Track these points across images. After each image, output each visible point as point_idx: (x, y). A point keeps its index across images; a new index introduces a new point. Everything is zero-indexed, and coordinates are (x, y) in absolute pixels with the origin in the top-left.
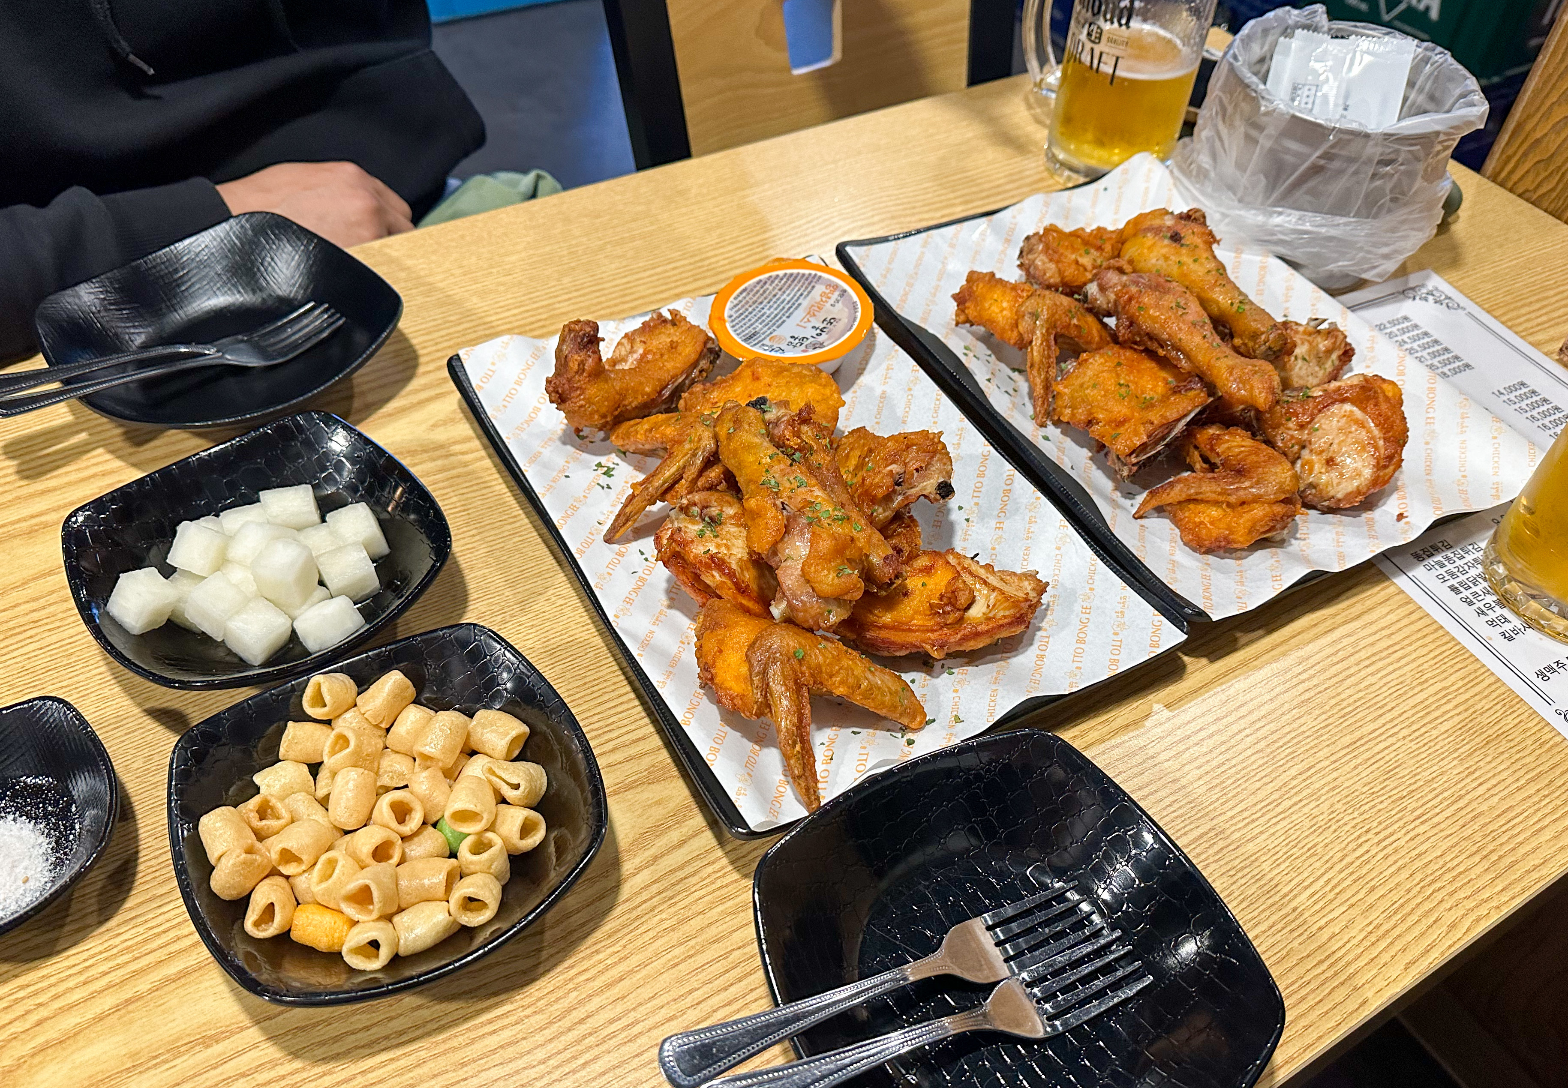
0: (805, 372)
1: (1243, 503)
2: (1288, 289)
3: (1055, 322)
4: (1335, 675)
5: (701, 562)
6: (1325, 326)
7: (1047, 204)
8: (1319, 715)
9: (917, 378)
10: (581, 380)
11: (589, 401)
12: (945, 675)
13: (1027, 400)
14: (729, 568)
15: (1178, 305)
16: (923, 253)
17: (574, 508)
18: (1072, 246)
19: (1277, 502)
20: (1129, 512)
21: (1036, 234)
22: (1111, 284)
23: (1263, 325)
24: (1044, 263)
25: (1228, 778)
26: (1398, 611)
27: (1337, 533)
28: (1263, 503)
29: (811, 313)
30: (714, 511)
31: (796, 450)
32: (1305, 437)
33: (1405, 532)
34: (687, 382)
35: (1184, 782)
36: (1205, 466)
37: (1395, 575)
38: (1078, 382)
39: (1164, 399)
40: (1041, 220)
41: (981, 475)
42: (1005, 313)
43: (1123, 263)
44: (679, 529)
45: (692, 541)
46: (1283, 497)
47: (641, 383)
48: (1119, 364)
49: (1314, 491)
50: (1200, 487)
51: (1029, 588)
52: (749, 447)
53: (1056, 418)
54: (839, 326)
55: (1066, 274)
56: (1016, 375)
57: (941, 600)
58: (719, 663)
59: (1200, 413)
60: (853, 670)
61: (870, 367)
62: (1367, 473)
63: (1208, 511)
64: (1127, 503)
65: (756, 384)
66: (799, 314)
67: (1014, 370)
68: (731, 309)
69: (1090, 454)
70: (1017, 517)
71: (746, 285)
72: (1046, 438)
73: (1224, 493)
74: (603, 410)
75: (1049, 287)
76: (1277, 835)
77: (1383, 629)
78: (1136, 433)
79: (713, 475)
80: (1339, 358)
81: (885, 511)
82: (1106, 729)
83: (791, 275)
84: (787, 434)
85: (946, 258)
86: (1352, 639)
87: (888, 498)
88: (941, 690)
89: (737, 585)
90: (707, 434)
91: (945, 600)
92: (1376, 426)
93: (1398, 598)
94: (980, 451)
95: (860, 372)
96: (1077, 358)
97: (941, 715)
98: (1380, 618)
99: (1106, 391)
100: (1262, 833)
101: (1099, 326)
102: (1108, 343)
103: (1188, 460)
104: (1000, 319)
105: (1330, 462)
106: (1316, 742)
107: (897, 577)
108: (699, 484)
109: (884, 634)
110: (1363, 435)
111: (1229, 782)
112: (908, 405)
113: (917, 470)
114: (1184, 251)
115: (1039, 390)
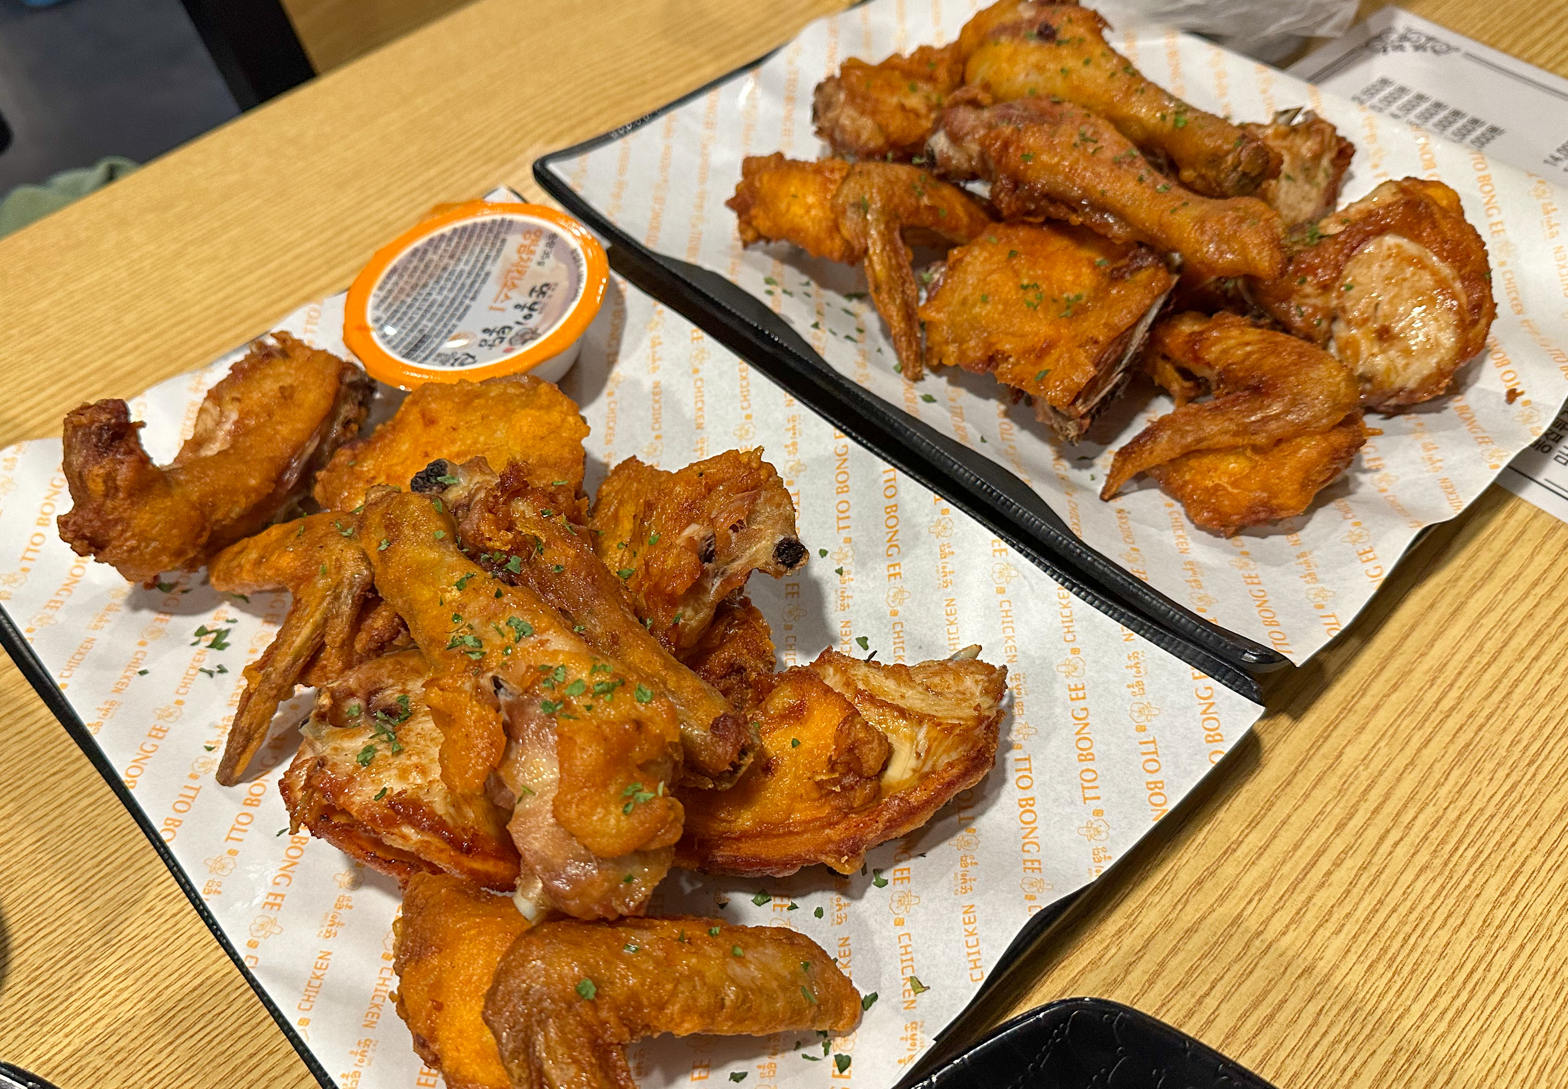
0: (511, 390)
1: (1279, 442)
2: (1221, 75)
3: (896, 208)
4: (1494, 688)
5: (373, 819)
6: (1299, 119)
7: (834, 32)
8: (1495, 771)
9: (702, 351)
10: (117, 506)
11: (143, 537)
12: (873, 890)
13: (882, 342)
14: (431, 814)
15: (1085, 139)
16: (668, 147)
17: (158, 733)
18: (890, 85)
19: (1334, 427)
20: (1093, 491)
21: (830, 79)
22: (967, 128)
23: (1226, 140)
24: (853, 120)
25: (1391, 938)
26: (1547, 547)
27: (1426, 447)
28: (1312, 435)
29: (509, 284)
30: (391, 695)
31: (509, 553)
32: (1334, 303)
33: (1528, 419)
34: (326, 448)
35: (1323, 967)
36: (1187, 384)
37: (1521, 486)
38: (957, 297)
39: (1100, 294)
40: (831, 57)
41: (843, 488)
42: (813, 212)
43: (974, 90)
44: (322, 763)
45: (351, 779)
46: (1341, 417)
47: (237, 475)
48: (1013, 254)
49: (1368, 386)
50: (1200, 428)
51: (977, 690)
52: (421, 572)
53: (935, 362)
54: (557, 295)
55: (892, 128)
56: (854, 305)
57: (832, 770)
58: (443, 1034)
59: (1166, 304)
60: (702, 977)
61: (625, 347)
62: (1448, 339)
63: (1223, 467)
64: (1082, 476)
65: (433, 431)
66: (490, 289)
67: (849, 296)
68: (377, 307)
69: (1003, 407)
70: (919, 551)
71: (394, 262)
72: (929, 399)
73: (1244, 430)
74: (175, 544)
75: (869, 155)
76: (1508, 1029)
77: (1535, 584)
78: (1074, 365)
79: (379, 623)
80: (1333, 162)
81: (697, 612)
82: (1167, 901)
83: (464, 229)
84: (486, 529)
85: (704, 147)
86: (1494, 617)
87: (697, 589)
88: (872, 923)
89: (455, 843)
90: (350, 555)
91: (840, 768)
92: (1444, 259)
93: (1537, 524)
94: (831, 448)
95: (611, 359)
96: (944, 258)
97: (885, 982)
98: (1524, 567)
99: (1006, 303)
100: (1481, 1032)
101: (964, 200)
102: (984, 226)
103: (1157, 381)
104: (809, 224)
105: (1384, 335)
106: (1507, 823)
107: (743, 752)
108: (358, 646)
109: (747, 849)
110: (1427, 280)
111: (1396, 944)
112: (699, 395)
113: (734, 528)
114: (1064, 51)
115: (898, 325)
